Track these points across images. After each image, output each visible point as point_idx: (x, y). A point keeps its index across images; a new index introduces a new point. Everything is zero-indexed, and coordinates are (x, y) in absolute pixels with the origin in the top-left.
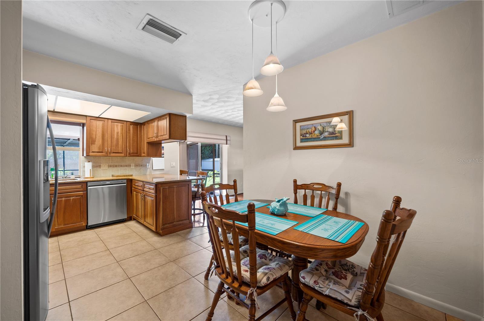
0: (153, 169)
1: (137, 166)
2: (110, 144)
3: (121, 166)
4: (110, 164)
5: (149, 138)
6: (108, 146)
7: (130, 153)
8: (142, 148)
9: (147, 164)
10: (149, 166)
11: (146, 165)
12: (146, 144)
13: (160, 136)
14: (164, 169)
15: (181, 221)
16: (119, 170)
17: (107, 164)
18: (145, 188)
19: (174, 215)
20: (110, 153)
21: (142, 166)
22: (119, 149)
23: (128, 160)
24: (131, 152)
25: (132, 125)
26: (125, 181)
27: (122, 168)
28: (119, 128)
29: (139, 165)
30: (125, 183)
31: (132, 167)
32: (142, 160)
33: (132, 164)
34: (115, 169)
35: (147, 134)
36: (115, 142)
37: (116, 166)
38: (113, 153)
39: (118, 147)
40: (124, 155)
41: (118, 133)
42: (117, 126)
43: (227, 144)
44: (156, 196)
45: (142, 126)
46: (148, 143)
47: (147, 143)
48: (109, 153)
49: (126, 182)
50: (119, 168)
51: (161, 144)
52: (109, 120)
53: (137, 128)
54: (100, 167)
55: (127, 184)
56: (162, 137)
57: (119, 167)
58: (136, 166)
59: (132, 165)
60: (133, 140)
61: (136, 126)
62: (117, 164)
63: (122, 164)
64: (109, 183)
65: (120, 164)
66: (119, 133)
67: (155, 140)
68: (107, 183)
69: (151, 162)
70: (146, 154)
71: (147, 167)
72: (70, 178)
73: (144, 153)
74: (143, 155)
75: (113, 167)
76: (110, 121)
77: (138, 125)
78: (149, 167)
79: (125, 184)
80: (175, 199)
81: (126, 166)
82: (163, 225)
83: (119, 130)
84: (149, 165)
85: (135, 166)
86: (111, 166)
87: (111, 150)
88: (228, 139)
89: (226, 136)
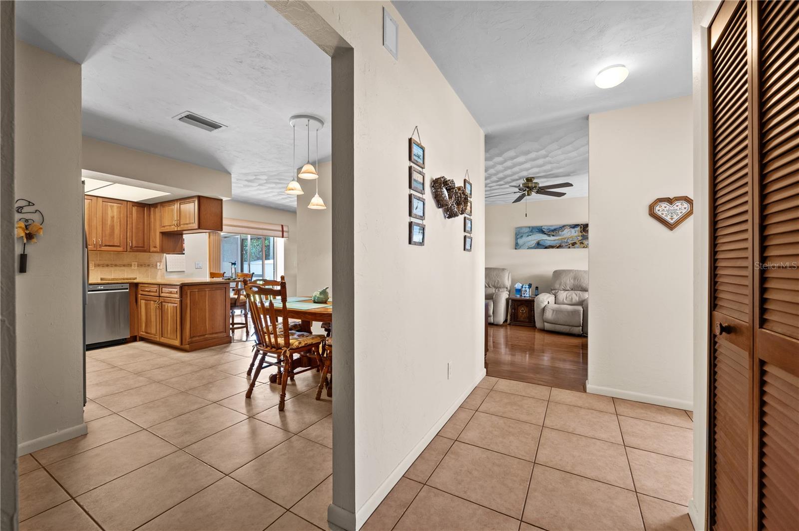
0: (166, 270)
1: (141, 265)
2: (101, 232)
3: (116, 265)
4: (98, 262)
5: (164, 227)
6: (98, 236)
7: (131, 247)
8: (151, 239)
9: (158, 264)
10: (161, 266)
11: (156, 265)
12: (158, 234)
13: (184, 224)
14: (184, 271)
15: (216, 333)
16: (113, 272)
17: (93, 262)
18: (162, 293)
19: (206, 326)
20: (101, 246)
21: (149, 265)
22: (115, 240)
23: (128, 257)
24: (134, 245)
25: (136, 207)
26: (127, 286)
27: (117, 268)
28: (115, 210)
29: (145, 265)
30: (127, 289)
31: (133, 268)
32: (150, 258)
33: (133, 263)
34: (106, 269)
35: (161, 221)
36: (108, 232)
37: (107, 266)
38: (106, 246)
39: (114, 238)
40: (123, 249)
41: (113, 217)
42: (112, 207)
43: (283, 237)
44: (181, 302)
45: (152, 209)
46: (163, 234)
47: (160, 232)
48: (98, 246)
50: (112, 269)
51: (182, 234)
52: (98, 198)
53: (144, 210)
55: (130, 290)
56: (186, 226)
57: (112, 267)
58: (140, 265)
59: (133, 265)
60: (137, 228)
61: (142, 209)
62: (109, 263)
63: (118, 263)
64: (102, 287)
65: (113, 263)
66: (115, 217)
67: (176, 230)
68: (99, 287)
69: (164, 260)
70: (158, 249)
71: (158, 268)
73: (155, 247)
74: (152, 249)
75: (103, 266)
76: (100, 200)
77: (144, 207)
78: (161, 268)
79: (127, 290)
80: (207, 306)
81: (124, 266)
82: (191, 337)
83: (115, 214)
84: (160, 264)
85: (138, 266)
86: (99, 265)
87: (102, 242)
88: (285, 229)
89: (282, 226)
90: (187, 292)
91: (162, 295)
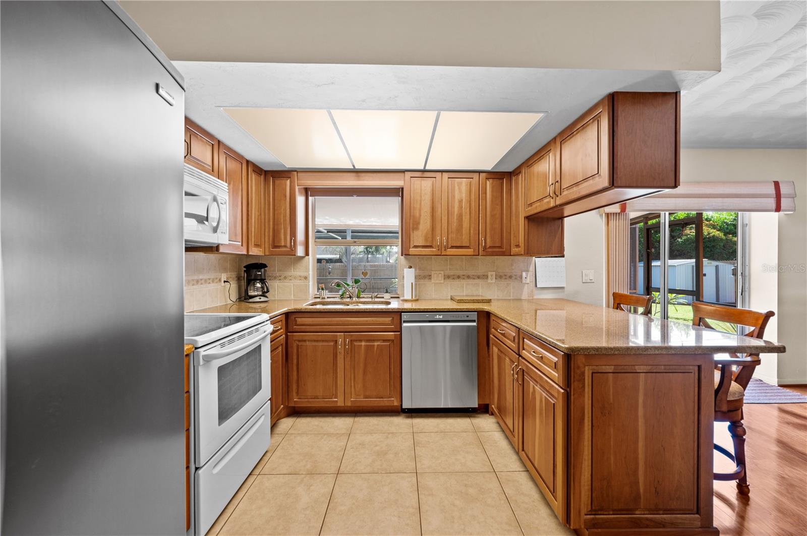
0: (536, 286)
1: (501, 277)
2: (446, 227)
3: (468, 277)
4: (448, 272)
5: (531, 205)
6: (443, 232)
7: (485, 248)
8: (512, 233)
9: (524, 274)
10: (527, 277)
11: (521, 277)
12: (522, 221)
13: (568, 188)
14: (563, 288)
15: (667, 511)
16: (464, 286)
17: (442, 272)
18: (524, 349)
20: (446, 248)
21: (510, 277)
22: (464, 237)
23: (484, 264)
24: (488, 246)
25: (491, 180)
26: (474, 316)
27: (471, 281)
28: (464, 188)
29: (506, 276)
30: (474, 321)
31: (489, 281)
32: (512, 265)
33: (490, 274)
34: (457, 282)
35: (526, 196)
36: (455, 225)
37: (459, 277)
38: (452, 247)
39: (462, 235)
40: (474, 251)
41: (461, 201)
42: (460, 184)
43: (778, 209)
44: (567, 397)
45: (514, 178)
46: (529, 218)
47: (525, 218)
48: (443, 249)
49: (476, 319)
50: (464, 282)
51: (562, 218)
52: (444, 173)
53: (502, 183)
54: (430, 279)
55: (478, 324)
56: (575, 189)
57: (464, 279)
58: (499, 277)
59: (490, 277)
60: (493, 216)
61: (498, 182)
62: (460, 273)
63: (471, 273)
64: (441, 317)
65: (465, 273)
66: (464, 200)
67: (552, 204)
68: (437, 317)
69: (532, 268)
70: (521, 250)
71: (524, 281)
72: (383, 297)
73: (518, 246)
74: (514, 250)
75: (454, 279)
76: (446, 175)
77: (503, 179)
78: (528, 281)
79: (475, 324)
80: (640, 420)
81: (479, 277)
82: (593, 511)
83: (464, 195)
84: (527, 275)
85: (496, 278)
86: (449, 277)
87: (447, 241)
88: (783, 190)
89: (777, 185)
90: (583, 373)
91: (524, 353)
